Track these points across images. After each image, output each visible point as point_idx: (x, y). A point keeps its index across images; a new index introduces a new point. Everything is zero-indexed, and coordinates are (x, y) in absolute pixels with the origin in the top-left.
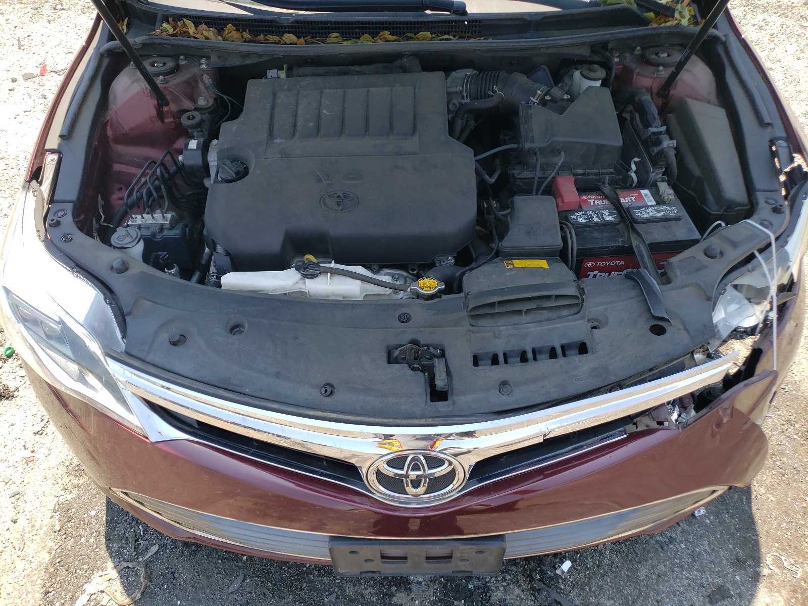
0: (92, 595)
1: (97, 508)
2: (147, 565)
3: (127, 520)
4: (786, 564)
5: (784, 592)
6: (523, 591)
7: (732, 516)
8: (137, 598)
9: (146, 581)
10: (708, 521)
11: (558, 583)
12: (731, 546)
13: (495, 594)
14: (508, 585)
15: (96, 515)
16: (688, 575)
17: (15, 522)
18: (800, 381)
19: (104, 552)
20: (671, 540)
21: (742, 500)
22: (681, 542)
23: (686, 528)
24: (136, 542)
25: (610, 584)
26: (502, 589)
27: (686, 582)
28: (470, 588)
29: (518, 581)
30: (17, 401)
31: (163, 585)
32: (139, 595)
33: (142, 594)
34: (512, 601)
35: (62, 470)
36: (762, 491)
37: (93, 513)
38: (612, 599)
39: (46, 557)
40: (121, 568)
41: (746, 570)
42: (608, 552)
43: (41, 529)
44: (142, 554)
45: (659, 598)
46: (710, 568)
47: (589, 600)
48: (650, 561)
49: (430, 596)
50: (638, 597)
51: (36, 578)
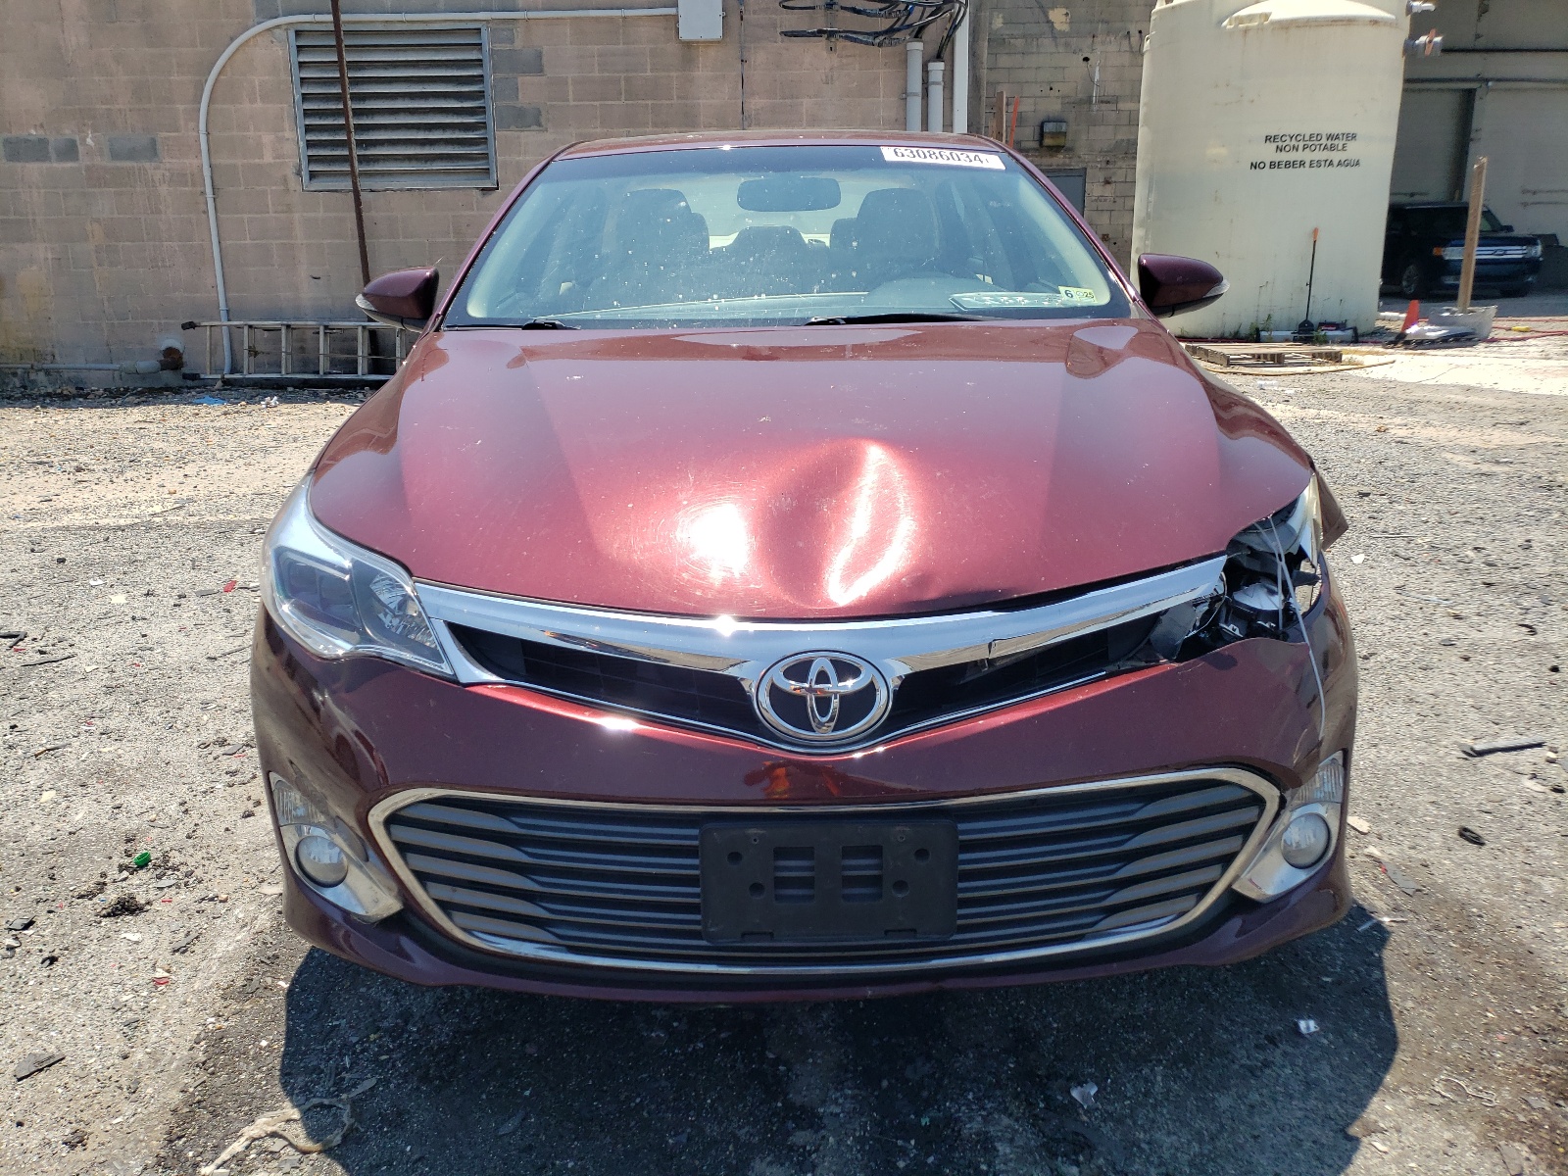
0: (254, 1140)
1: (271, 1037)
2: (354, 1102)
3: (323, 1050)
4: (1469, 1091)
5: (1473, 1124)
6: (1017, 1120)
7: (1364, 1035)
8: (334, 1144)
9: (353, 1120)
10: (1326, 1042)
11: (1078, 1114)
12: (1370, 1071)
13: (968, 1126)
14: (990, 1114)
15: (269, 1046)
16: (1302, 1105)
17: (125, 1057)
18: (1446, 883)
19: (278, 1090)
20: (1266, 1064)
21: (1378, 1017)
22: (1284, 1066)
23: (1289, 1049)
24: (337, 1075)
25: (1168, 1116)
26: (980, 1119)
27: (1300, 1114)
28: (923, 1124)
29: (1006, 1109)
30: (148, 916)
31: (381, 1128)
32: (338, 1139)
33: (345, 1137)
34: (1000, 1134)
35: (215, 993)
36: (1410, 1004)
37: (264, 1043)
38: (1174, 1134)
39: (175, 1097)
40: (307, 1106)
41: (1403, 1100)
42: (1159, 1078)
43: (171, 1063)
44: (347, 1090)
45: (1256, 1133)
46: (1340, 1098)
47: (1134, 1135)
48: (1235, 1090)
49: (855, 1130)
50: (1220, 1132)
51: (156, 1123)
